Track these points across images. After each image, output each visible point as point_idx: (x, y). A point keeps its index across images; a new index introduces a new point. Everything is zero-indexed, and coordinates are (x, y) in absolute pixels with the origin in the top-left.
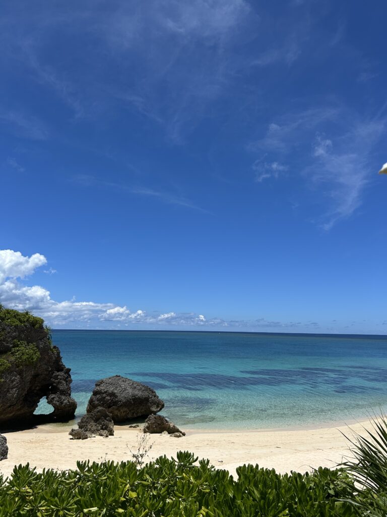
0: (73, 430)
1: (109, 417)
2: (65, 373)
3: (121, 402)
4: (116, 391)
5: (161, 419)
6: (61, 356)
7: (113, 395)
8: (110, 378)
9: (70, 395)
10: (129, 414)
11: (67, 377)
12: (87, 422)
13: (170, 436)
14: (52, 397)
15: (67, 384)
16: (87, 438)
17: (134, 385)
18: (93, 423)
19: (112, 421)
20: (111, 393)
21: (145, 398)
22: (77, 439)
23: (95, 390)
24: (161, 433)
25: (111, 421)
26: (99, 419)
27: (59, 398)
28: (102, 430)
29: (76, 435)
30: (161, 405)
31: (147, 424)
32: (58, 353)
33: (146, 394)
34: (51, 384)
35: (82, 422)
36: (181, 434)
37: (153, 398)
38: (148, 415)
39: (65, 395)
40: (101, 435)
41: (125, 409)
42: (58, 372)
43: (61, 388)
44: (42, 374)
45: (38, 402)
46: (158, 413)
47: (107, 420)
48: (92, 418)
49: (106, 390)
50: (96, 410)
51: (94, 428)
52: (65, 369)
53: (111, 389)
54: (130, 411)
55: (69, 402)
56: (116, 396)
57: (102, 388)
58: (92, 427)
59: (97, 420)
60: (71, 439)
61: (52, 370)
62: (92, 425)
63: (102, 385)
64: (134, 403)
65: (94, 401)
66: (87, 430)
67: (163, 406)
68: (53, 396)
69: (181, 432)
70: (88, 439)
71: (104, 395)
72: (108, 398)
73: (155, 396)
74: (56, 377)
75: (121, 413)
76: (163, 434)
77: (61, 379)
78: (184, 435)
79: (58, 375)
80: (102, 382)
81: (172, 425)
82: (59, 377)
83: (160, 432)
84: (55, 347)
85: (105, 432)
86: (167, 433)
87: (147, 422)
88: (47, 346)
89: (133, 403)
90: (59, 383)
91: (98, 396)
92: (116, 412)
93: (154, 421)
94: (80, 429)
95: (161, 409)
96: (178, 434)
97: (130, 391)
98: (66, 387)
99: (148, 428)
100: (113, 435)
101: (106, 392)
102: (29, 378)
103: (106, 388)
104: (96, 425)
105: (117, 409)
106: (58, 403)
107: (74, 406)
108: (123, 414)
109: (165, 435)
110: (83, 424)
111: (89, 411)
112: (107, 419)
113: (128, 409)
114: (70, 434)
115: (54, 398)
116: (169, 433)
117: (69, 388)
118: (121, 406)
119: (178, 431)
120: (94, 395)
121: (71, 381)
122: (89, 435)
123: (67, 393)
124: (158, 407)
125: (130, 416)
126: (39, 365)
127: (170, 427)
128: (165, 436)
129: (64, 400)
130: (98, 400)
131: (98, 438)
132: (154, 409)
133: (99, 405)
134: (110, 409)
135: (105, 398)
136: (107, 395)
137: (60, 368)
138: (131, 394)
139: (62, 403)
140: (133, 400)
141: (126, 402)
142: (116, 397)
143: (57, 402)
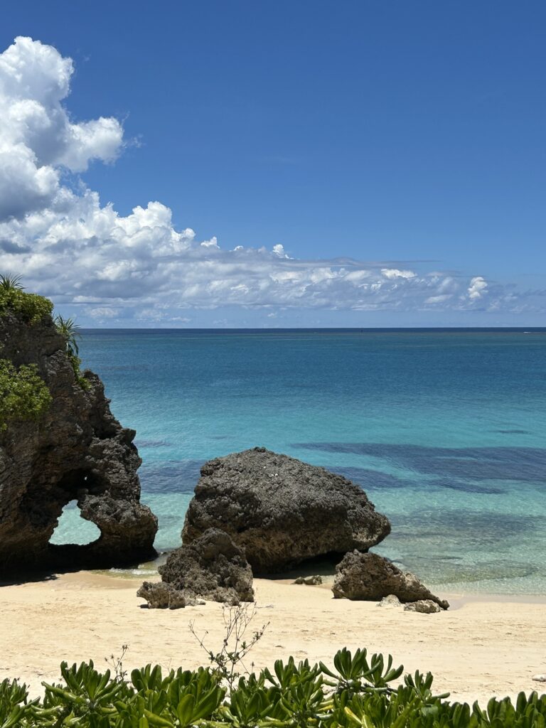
0: (146, 586)
1: (238, 554)
2: (121, 443)
3: (269, 516)
4: (255, 490)
5: (381, 563)
6: (107, 396)
7: (247, 498)
8: (238, 456)
9: (138, 497)
10: (295, 549)
11: (128, 453)
12: (182, 567)
13: (405, 609)
14: (92, 502)
15: (128, 472)
16: (183, 606)
17: (303, 474)
18: (196, 569)
19: (249, 566)
20: (243, 495)
21: (336, 508)
22: (159, 607)
23: (201, 485)
24: (380, 599)
25: (244, 566)
26: (213, 560)
27: (111, 505)
28: (221, 588)
29: (156, 598)
30: (380, 529)
31: (341, 576)
32: (100, 391)
33: (337, 498)
34: (87, 471)
35: (170, 565)
36: (436, 605)
37: (358, 508)
38: (344, 554)
39: (123, 497)
40: (221, 600)
41: (285, 536)
42: (102, 438)
43: (113, 479)
44: (60, 445)
45: (59, 515)
46: (373, 550)
47: (235, 563)
48: (195, 557)
49: (228, 486)
50: (204, 536)
51: (201, 581)
52: (121, 431)
53: (242, 484)
54: (296, 541)
55: (135, 515)
56: (257, 501)
57: (220, 480)
58: (196, 578)
59: (207, 562)
60: (143, 607)
61: (85, 435)
62: (196, 573)
63: (218, 473)
64: (306, 522)
65: (200, 514)
66: (182, 587)
67: (387, 530)
68: (94, 500)
69: (436, 600)
70: (187, 608)
71: (225, 499)
72: (237, 506)
73: (363, 504)
74: (99, 453)
75: (273, 545)
76: (385, 601)
77: (110, 458)
78: (444, 606)
79: (103, 448)
80: (217, 465)
81: (409, 581)
82: (106, 451)
83: (377, 597)
84: (88, 375)
85: (230, 593)
86: (397, 600)
87: (341, 569)
88: (66, 371)
89: (302, 519)
90: (106, 465)
91: (209, 501)
92: (259, 543)
93: (360, 569)
94: (165, 584)
95: (380, 539)
96: (426, 603)
97: (295, 488)
98: (127, 478)
99: (343, 584)
100: (251, 600)
101: (228, 492)
102: (27, 455)
103: (229, 481)
104: (205, 575)
105: (261, 536)
106: (107, 519)
107: (149, 526)
108: (278, 549)
109: (390, 606)
110: (173, 572)
111: (187, 538)
112: (235, 559)
113: (291, 534)
114: (141, 594)
115: (96, 505)
116: (402, 601)
117: (136, 481)
118: (272, 526)
119: (427, 596)
120: (197, 497)
121: (138, 462)
122: (187, 599)
123: (130, 491)
124: (372, 532)
125: (296, 553)
126: (52, 420)
127: (403, 584)
128: (391, 608)
129: (123, 510)
130: (210, 511)
131: (212, 605)
132: (362, 537)
133: (214, 525)
134: (243, 535)
135: (227, 505)
136: (234, 499)
137: (108, 428)
138: (295, 497)
139: (118, 517)
140: (304, 512)
141: (283, 518)
142: (257, 504)
143: (105, 516)
